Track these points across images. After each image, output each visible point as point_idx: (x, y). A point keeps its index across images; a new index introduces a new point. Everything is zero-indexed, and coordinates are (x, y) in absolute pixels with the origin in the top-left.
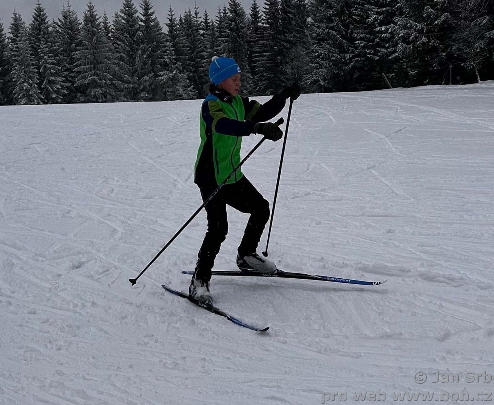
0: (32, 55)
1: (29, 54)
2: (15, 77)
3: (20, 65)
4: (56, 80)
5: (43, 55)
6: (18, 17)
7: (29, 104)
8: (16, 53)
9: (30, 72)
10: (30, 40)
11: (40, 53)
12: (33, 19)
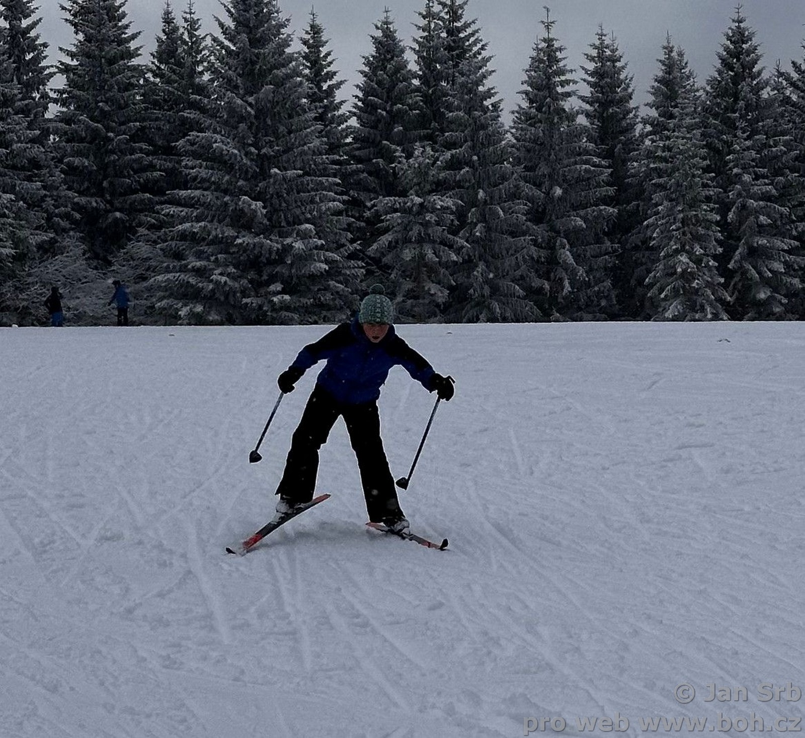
0: (706, 170)
1: (698, 169)
2: (655, 235)
3: (671, 200)
4: (771, 248)
5: (740, 171)
6: (676, 57)
7: (688, 317)
8: (662, 165)
9: (697, 221)
10: (705, 128)
11: (732, 164)
12: (718, 64)
